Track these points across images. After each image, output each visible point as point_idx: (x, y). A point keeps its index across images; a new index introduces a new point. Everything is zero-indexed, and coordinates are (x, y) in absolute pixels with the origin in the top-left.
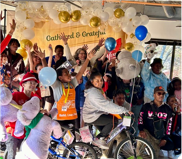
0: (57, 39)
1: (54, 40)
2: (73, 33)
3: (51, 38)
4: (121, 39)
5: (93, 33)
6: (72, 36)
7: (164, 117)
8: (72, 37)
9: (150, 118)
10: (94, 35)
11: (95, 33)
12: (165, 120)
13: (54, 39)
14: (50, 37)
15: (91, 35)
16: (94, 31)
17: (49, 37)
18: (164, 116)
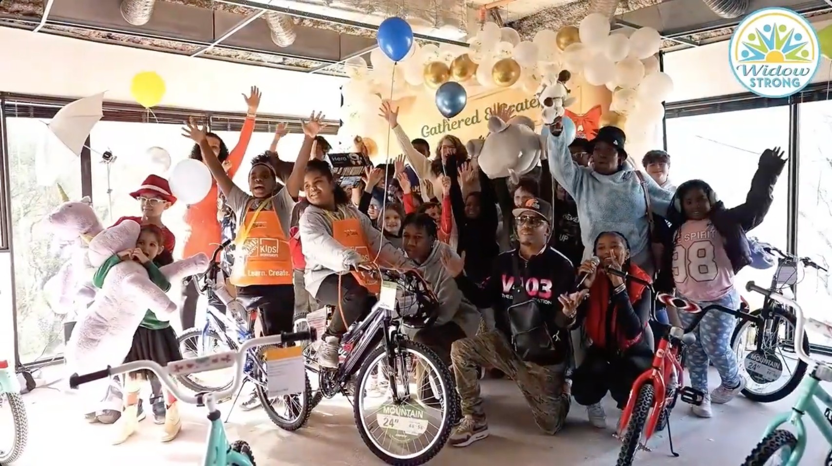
0: (442, 130)
1: (437, 133)
2: (477, 111)
3: (429, 130)
4: (599, 107)
5: (524, 104)
6: (475, 118)
7: (545, 292)
8: (475, 121)
9: (507, 296)
10: (527, 108)
11: (528, 104)
12: (548, 302)
13: (437, 131)
14: (428, 128)
15: (519, 109)
16: (526, 100)
17: (426, 128)
18: (544, 288)
